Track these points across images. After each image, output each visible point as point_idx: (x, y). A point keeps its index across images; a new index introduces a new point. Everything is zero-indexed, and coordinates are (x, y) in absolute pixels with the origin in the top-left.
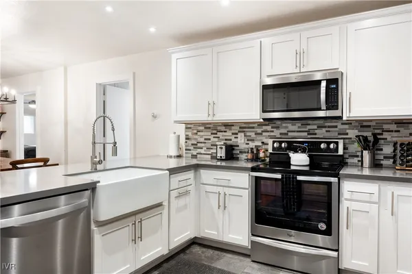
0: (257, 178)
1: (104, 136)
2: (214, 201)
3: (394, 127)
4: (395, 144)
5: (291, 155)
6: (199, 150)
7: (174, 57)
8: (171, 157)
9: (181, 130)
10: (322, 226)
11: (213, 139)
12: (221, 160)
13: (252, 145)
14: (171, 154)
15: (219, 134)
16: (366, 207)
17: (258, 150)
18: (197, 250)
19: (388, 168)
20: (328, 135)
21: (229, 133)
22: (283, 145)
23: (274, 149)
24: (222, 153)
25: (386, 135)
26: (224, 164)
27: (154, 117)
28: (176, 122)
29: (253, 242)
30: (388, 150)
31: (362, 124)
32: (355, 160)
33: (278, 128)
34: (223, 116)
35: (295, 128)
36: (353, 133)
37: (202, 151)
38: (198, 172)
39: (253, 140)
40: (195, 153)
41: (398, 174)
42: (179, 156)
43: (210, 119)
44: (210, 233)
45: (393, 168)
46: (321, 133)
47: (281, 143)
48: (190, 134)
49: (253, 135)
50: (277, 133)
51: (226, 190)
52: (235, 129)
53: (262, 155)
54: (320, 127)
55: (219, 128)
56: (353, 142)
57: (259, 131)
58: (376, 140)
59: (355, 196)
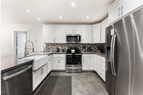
0: (67, 55)
1: (17, 47)
2: (57, 61)
3: (87, 45)
4: (88, 48)
5: (72, 50)
6: (49, 50)
7: (44, 27)
8: (42, 52)
9: (45, 45)
10: (79, 63)
11: (53, 47)
12: (56, 52)
13: (63, 48)
14: (42, 51)
15: (55, 46)
16: (86, 58)
17: (64, 49)
18: (52, 73)
19: (87, 52)
20: (77, 46)
21: (57, 46)
22: (70, 48)
23: (68, 49)
24: (56, 50)
25: (86, 46)
26: (57, 53)
27: (36, 41)
28: (44, 43)
29: (66, 69)
30: (86, 49)
31: (83, 44)
32: (82, 51)
33: (68, 45)
34: (57, 42)
35: (71, 45)
36: (81, 46)
37: (50, 50)
38: (52, 55)
39: (63, 47)
40: (48, 50)
41: (88, 53)
42: (44, 51)
43: (54, 43)
44: (56, 68)
45: (88, 52)
46: (76, 46)
47: (69, 48)
48: (47, 46)
49: (63, 46)
50: (68, 46)
51: (59, 58)
52: (59, 45)
53: (65, 50)
54: (76, 45)
55: (55, 45)
56: (81, 47)
57: (64, 45)
58: (85, 47)
59: (85, 57)
